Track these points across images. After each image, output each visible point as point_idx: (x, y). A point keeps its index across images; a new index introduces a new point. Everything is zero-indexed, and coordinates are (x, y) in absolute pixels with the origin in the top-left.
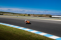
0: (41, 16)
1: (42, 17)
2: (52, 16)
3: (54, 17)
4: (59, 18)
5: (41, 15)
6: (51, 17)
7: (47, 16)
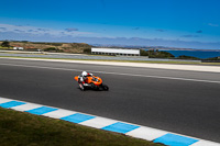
0: (52, 48)
1: (58, 51)
2: (93, 50)
3: (100, 53)
4: (114, 55)
5: (54, 44)
6: (87, 51)
7: (75, 50)
